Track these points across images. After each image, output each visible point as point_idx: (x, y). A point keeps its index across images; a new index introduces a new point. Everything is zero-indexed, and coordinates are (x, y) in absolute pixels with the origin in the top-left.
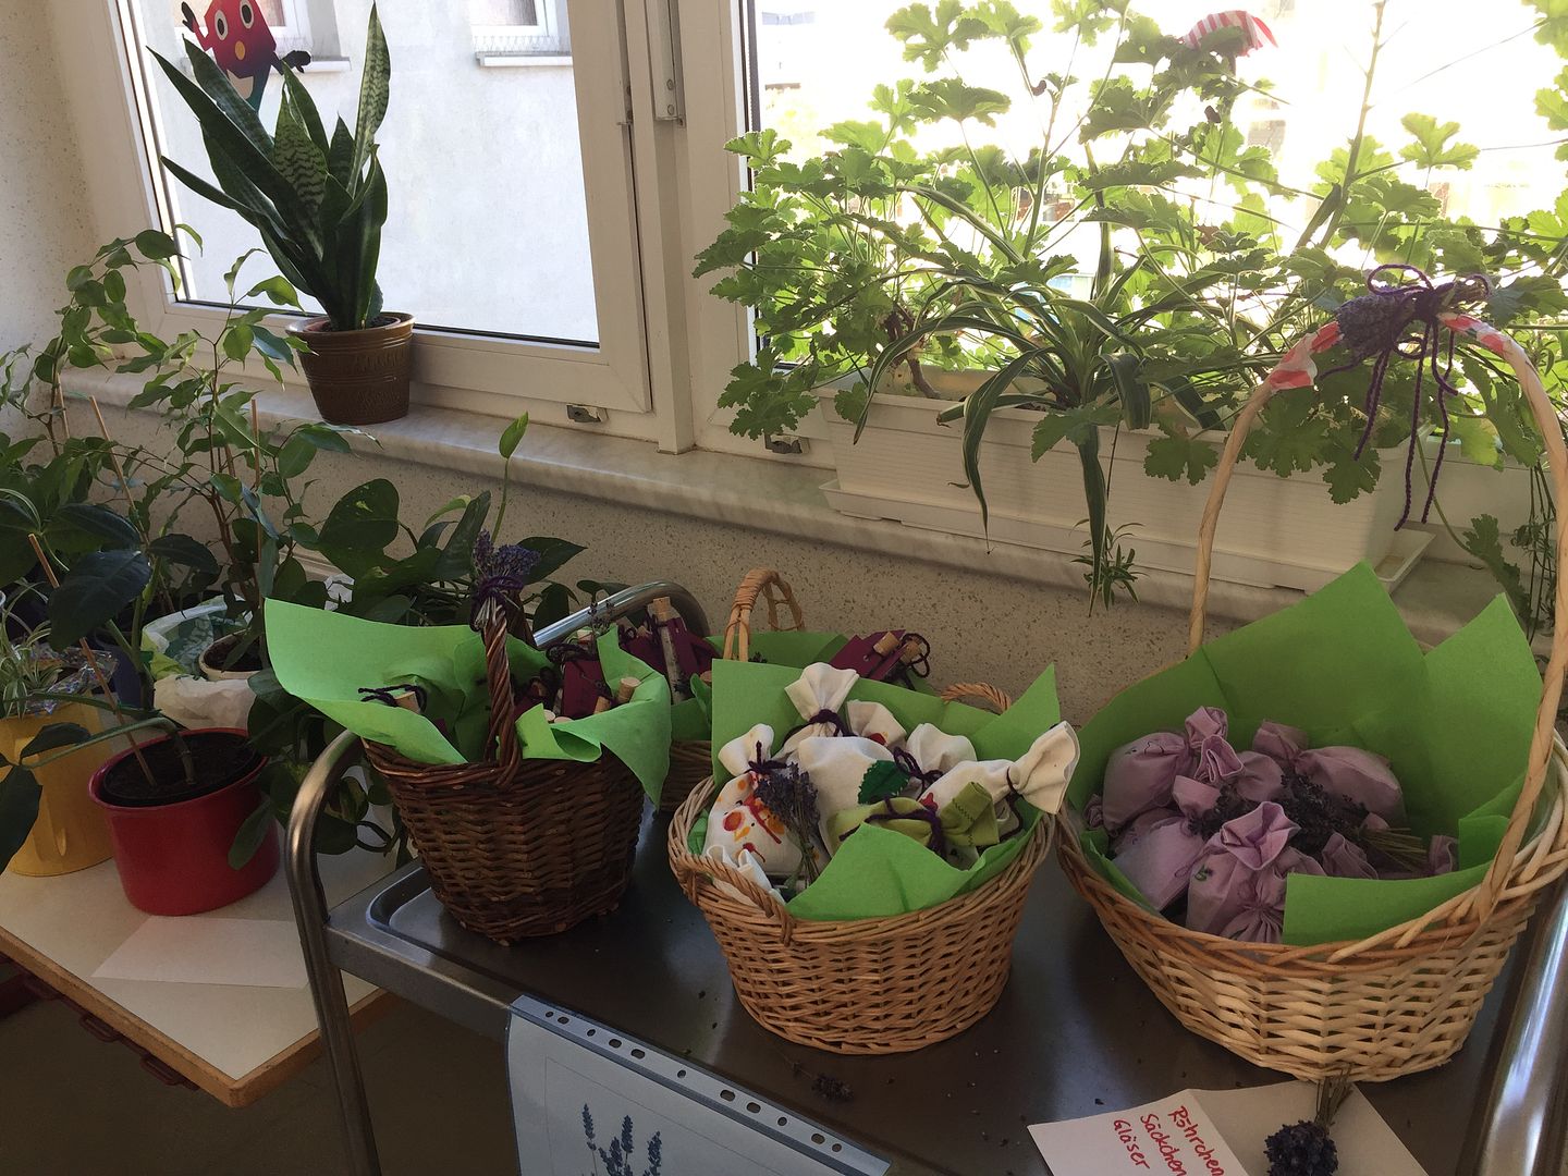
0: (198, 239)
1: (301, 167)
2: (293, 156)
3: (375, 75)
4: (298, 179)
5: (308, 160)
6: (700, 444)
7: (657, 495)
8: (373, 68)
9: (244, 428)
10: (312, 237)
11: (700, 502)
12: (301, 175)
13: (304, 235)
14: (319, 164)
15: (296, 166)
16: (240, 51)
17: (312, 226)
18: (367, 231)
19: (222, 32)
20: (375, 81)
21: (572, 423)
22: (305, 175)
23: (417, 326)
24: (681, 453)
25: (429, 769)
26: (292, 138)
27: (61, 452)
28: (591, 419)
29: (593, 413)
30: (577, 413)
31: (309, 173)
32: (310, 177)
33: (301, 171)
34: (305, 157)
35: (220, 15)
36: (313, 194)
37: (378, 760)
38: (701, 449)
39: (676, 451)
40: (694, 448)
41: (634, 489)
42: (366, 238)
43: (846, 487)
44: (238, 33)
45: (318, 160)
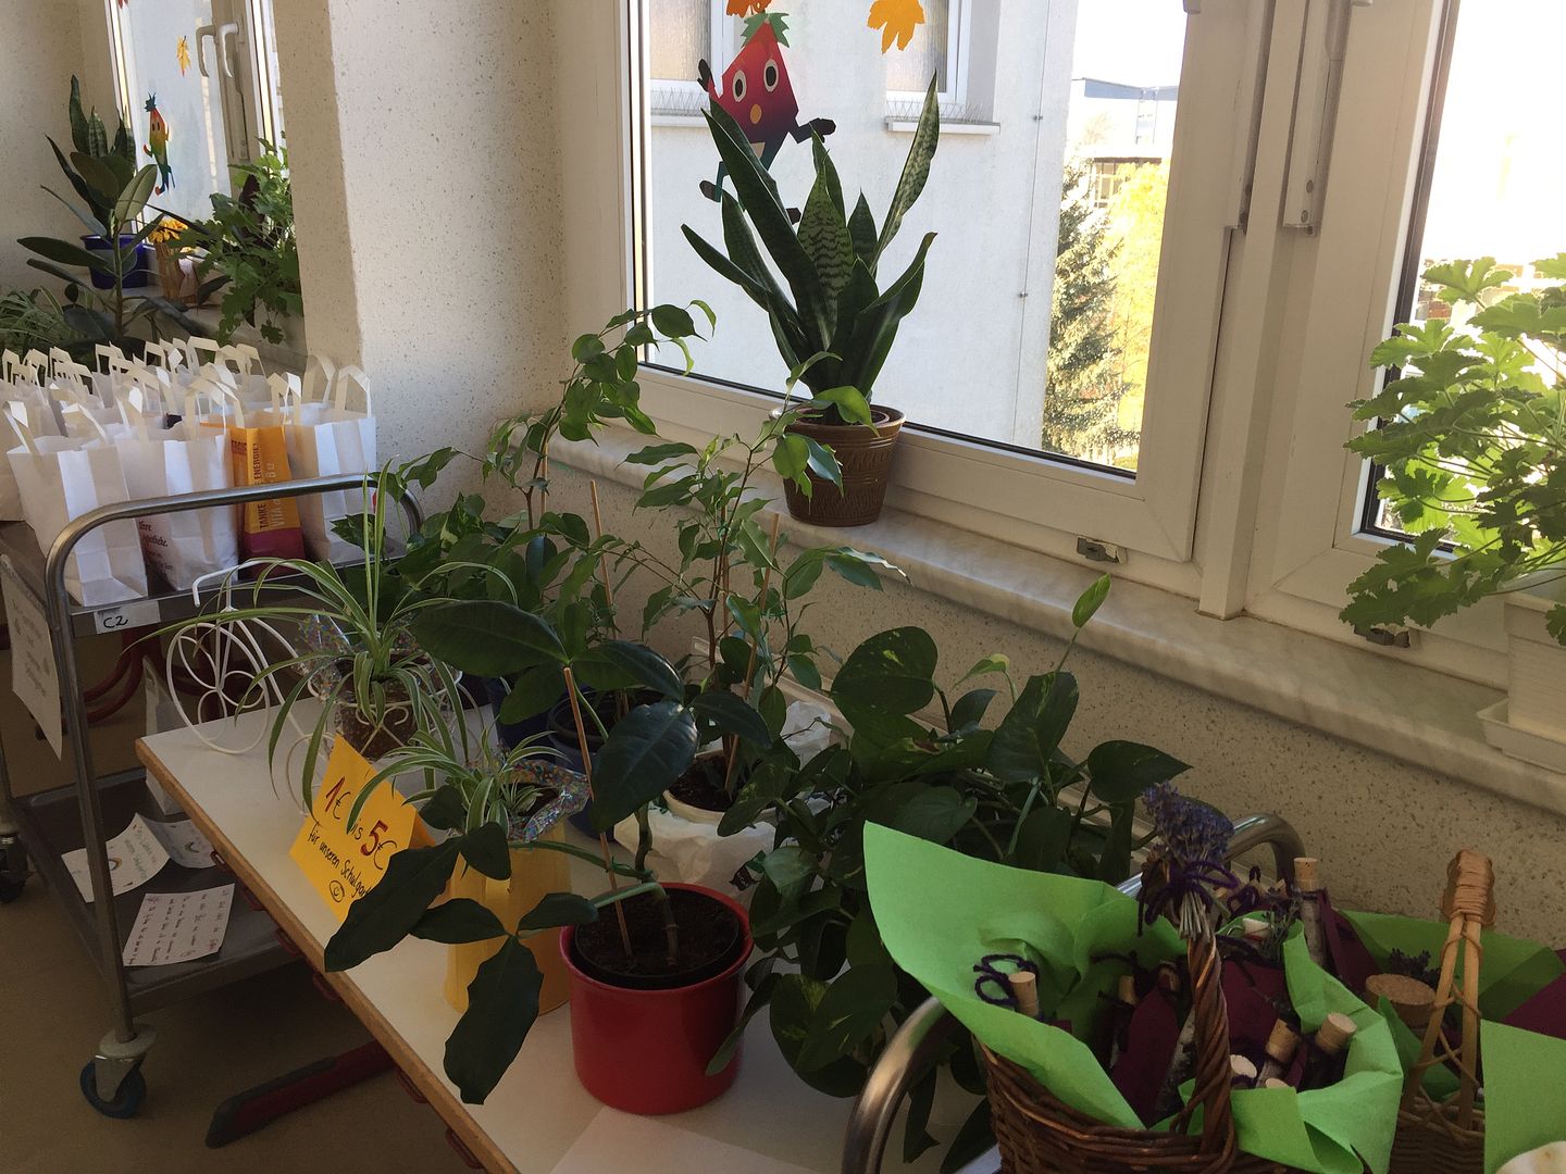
0: (712, 317)
1: (824, 246)
2: (818, 235)
3: (920, 152)
4: (818, 259)
5: (833, 240)
6: (1251, 610)
7: (1215, 676)
8: (920, 144)
9: (763, 544)
10: (822, 323)
11: (1280, 697)
12: (821, 256)
13: (814, 319)
14: (843, 245)
15: (819, 245)
16: (756, 115)
17: (824, 310)
18: (886, 322)
19: (739, 93)
20: (919, 159)
21: (1081, 559)
22: (826, 256)
23: (907, 425)
24: (1229, 618)
25: (1097, 1129)
26: (820, 216)
27: (536, 526)
28: (1107, 558)
29: (1111, 552)
30: (1092, 549)
31: (830, 253)
32: (831, 258)
33: (824, 251)
34: (830, 236)
35: (740, 75)
36: (828, 276)
37: (1014, 1089)
38: (1252, 616)
39: (1223, 615)
40: (1243, 613)
41: (1182, 664)
42: (883, 330)
43: (1519, 722)
44: (756, 94)
45: (843, 240)
